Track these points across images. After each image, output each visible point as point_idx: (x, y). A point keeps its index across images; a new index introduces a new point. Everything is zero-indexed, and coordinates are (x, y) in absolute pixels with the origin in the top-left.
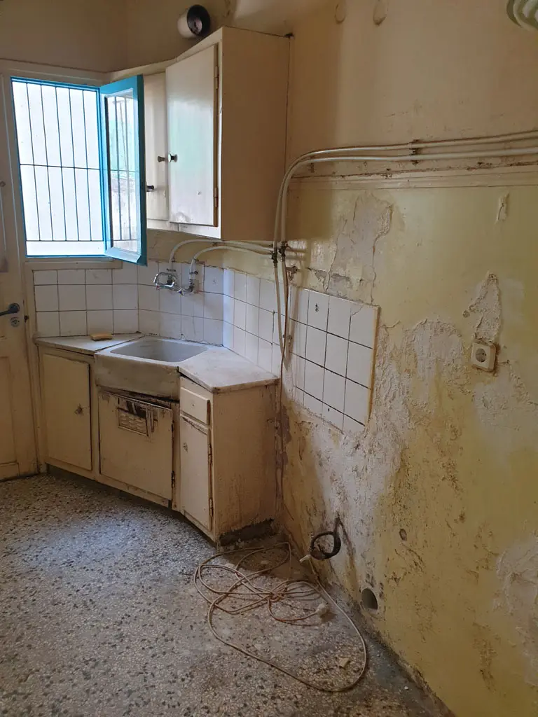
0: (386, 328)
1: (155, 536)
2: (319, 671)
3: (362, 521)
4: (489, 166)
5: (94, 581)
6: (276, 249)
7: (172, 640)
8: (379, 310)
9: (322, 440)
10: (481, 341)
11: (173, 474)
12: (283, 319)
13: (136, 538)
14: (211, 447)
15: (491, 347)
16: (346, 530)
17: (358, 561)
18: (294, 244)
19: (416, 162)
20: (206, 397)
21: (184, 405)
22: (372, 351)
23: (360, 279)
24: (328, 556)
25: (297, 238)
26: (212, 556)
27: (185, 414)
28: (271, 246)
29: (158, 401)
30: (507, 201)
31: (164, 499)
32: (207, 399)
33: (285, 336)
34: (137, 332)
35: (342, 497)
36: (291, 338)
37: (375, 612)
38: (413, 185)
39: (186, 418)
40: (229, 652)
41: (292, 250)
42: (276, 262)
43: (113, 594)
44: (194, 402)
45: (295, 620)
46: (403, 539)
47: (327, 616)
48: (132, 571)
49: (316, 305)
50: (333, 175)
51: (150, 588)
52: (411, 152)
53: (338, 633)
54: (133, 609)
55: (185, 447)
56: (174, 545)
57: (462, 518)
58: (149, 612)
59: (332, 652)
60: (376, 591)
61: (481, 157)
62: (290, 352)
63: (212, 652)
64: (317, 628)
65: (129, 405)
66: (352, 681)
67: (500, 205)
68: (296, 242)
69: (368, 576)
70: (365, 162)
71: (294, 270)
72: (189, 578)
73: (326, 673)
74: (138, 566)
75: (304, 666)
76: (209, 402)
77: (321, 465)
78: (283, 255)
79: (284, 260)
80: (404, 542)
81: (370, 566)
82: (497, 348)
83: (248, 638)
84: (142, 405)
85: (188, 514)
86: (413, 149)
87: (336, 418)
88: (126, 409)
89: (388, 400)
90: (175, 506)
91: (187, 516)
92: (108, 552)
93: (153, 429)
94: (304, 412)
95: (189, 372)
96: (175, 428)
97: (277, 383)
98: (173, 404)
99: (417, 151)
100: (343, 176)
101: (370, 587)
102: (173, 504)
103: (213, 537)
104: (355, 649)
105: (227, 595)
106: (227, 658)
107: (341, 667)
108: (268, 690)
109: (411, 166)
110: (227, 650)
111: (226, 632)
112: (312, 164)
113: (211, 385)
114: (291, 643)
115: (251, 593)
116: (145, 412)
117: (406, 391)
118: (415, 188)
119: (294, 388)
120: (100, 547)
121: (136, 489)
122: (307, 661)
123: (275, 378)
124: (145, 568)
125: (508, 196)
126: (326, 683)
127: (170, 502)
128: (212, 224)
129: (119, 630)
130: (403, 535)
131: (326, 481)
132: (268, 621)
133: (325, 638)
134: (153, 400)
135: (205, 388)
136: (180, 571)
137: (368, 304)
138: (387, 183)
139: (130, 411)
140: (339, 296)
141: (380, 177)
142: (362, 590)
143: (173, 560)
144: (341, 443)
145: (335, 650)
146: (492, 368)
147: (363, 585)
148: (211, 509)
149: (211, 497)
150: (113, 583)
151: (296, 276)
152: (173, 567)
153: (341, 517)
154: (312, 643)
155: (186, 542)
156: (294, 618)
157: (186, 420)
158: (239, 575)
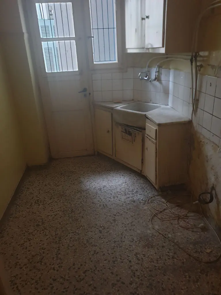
1: (134, 184)
2: (196, 252)
5: (108, 197)
7: (134, 226)
9: (208, 150)
11: (142, 160)
13: (126, 183)
14: (156, 149)
16: (217, 193)
21: (147, 132)
24: (208, 203)
26: (157, 195)
28: (190, 56)
29: (137, 129)
31: (139, 170)
32: (155, 129)
34: (133, 100)
35: (216, 178)
36: (198, 100)
39: (148, 136)
40: (157, 235)
41: (201, 56)
42: (192, 63)
43: (114, 204)
44: (151, 129)
47: (204, 229)
48: (123, 196)
49: (211, 83)
51: (129, 204)
53: (209, 237)
54: (121, 211)
55: (147, 149)
56: (141, 188)
58: (127, 213)
59: (204, 245)
62: (197, 108)
63: (150, 234)
64: (199, 233)
65: (125, 130)
68: (203, 52)
71: (201, 66)
72: (145, 203)
73: (199, 253)
74: (125, 194)
75: (189, 248)
77: (207, 161)
78: (196, 59)
79: (196, 62)
83: (166, 231)
84: (131, 130)
85: (148, 177)
90: (143, 173)
91: (147, 178)
93: (134, 141)
94: (201, 137)
95: (150, 116)
96: (143, 141)
97: (190, 122)
98: (143, 131)
103: (157, 188)
104: (216, 246)
105: (161, 212)
106: (155, 237)
107: (207, 253)
108: (171, 254)
111: (157, 227)
113: (157, 122)
114: (185, 237)
115: (171, 213)
116: (131, 133)
119: (198, 125)
120: (112, 185)
121: (129, 164)
122: (191, 246)
124: (128, 196)
126: (198, 258)
127: (141, 171)
128: (161, 47)
129: (114, 218)
131: (209, 169)
132: (176, 226)
134: (135, 128)
135: (155, 123)
136: (142, 199)
139: (126, 133)
143: (140, 194)
145: (206, 245)
148: (156, 175)
149: (156, 171)
150: (115, 199)
151: (202, 69)
152: (139, 197)
153: (215, 186)
154: (195, 239)
155: (146, 188)
156: (188, 227)
157: (147, 137)
158: (167, 205)
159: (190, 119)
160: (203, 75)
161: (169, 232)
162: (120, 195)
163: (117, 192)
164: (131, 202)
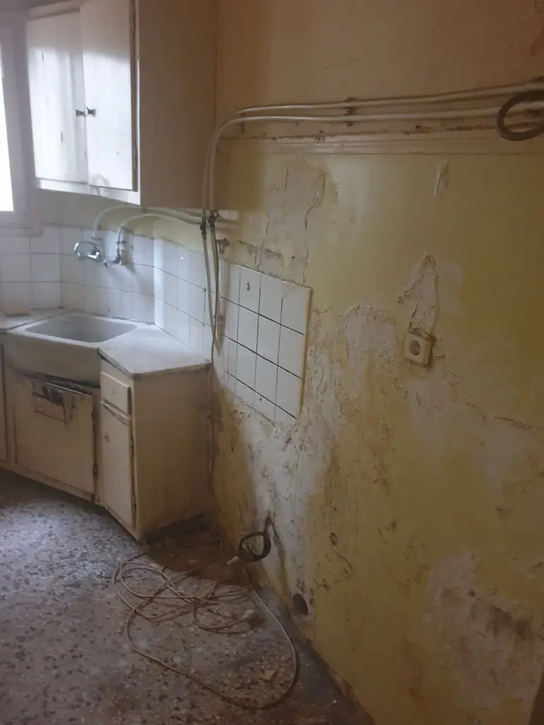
0: (318, 312)
1: (74, 534)
2: (242, 687)
3: (292, 521)
4: (427, 130)
6: (204, 219)
7: (81, 656)
8: (311, 292)
9: (253, 431)
10: (416, 332)
11: (96, 466)
12: (214, 296)
13: (53, 537)
14: (132, 439)
15: (427, 339)
16: (277, 530)
17: (289, 563)
18: (224, 214)
19: (350, 123)
20: (126, 384)
21: (106, 393)
22: (303, 338)
23: (292, 255)
24: (258, 558)
25: (227, 207)
26: (136, 555)
27: (106, 402)
28: (199, 215)
29: (78, 386)
30: (445, 172)
31: (86, 493)
32: (127, 386)
33: (215, 316)
34: (61, 308)
35: (273, 496)
36: (222, 318)
37: (307, 618)
38: (346, 150)
39: (107, 405)
40: (144, 668)
41: (223, 221)
42: (204, 233)
43: (18, 604)
44: (115, 388)
45: (221, 628)
46: (334, 543)
47: (256, 621)
48: (43, 575)
49: (248, 284)
50: (264, 136)
51: (62, 594)
52: (346, 112)
53: (267, 640)
54: (40, 620)
55: (107, 437)
56: (95, 544)
57: (394, 525)
58: (58, 623)
59: (258, 663)
60: (307, 598)
61: (418, 120)
62: (222, 335)
63: (126, 668)
64: (244, 635)
65: (44, 389)
66: (277, 696)
67: (438, 176)
68: (226, 212)
69: (299, 580)
70: (297, 122)
71: (225, 243)
72: (108, 582)
73: (250, 688)
74: (51, 569)
75: (227, 682)
76: (129, 390)
77: (252, 458)
78: (212, 226)
79: (213, 232)
80: (334, 547)
81: (301, 570)
82: (432, 339)
83: (168, 650)
84: (59, 391)
85: (113, 511)
86: (346, 108)
87: (267, 408)
88: (42, 394)
89: (320, 391)
90: (99, 501)
91: (110, 512)
92: (19, 553)
93: (71, 418)
94: (236, 401)
95: (110, 354)
96: (96, 416)
97: (208, 368)
98: (94, 390)
99: (351, 111)
100: (274, 139)
101: (300, 593)
102: (96, 498)
103: (136, 536)
104: (283, 658)
105: (151, 600)
106: (141, 675)
107: (266, 681)
108: (184, 711)
109: (344, 128)
110: (143, 665)
111: (143, 644)
112: (242, 124)
113: (132, 370)
114: (215, 654)
115: (176, 597)
116: (62, 399)
117: (337, 384)
118: (350, 153)
119: (226, 374)
120: (11, 547)
121: (57, 481)
122: (230, 675)
123: (207, 362)
124: (59, 572)
125: (448, 165)
126: (248, 700)
127: (93, 496)
128: (131, 188)
129: (21, 646)
130: (334, 539)
131: (257, 476)
132: (192, 629)
133: (251, 647)
134: (72, 384)
135: (125, 372)
136: (98, 573)
137: (300, 285)
138: (320, 147)
139: (46, 397)
140: (270, 274)
141: (312, 140)
142: (293, 595)
143: (93, 562)
144: (272, 436)
145: (262, 661)
146: (427, 362)
147: (294, 589)
148: (134, 506)
149: (133, 493)
150: (20, 590)
151: (227, 250)
152: (90, 569)
153: (272, 516)
154: (237, 653)
155: (108, 540)
156: (220, 625)
157: (107, 408)
158: (164, 578)
159: (207, 360)
160: (230, 262)
161: (175, 651)
162: (36, 574)
163: (26, 567)
164: (68, 588)
